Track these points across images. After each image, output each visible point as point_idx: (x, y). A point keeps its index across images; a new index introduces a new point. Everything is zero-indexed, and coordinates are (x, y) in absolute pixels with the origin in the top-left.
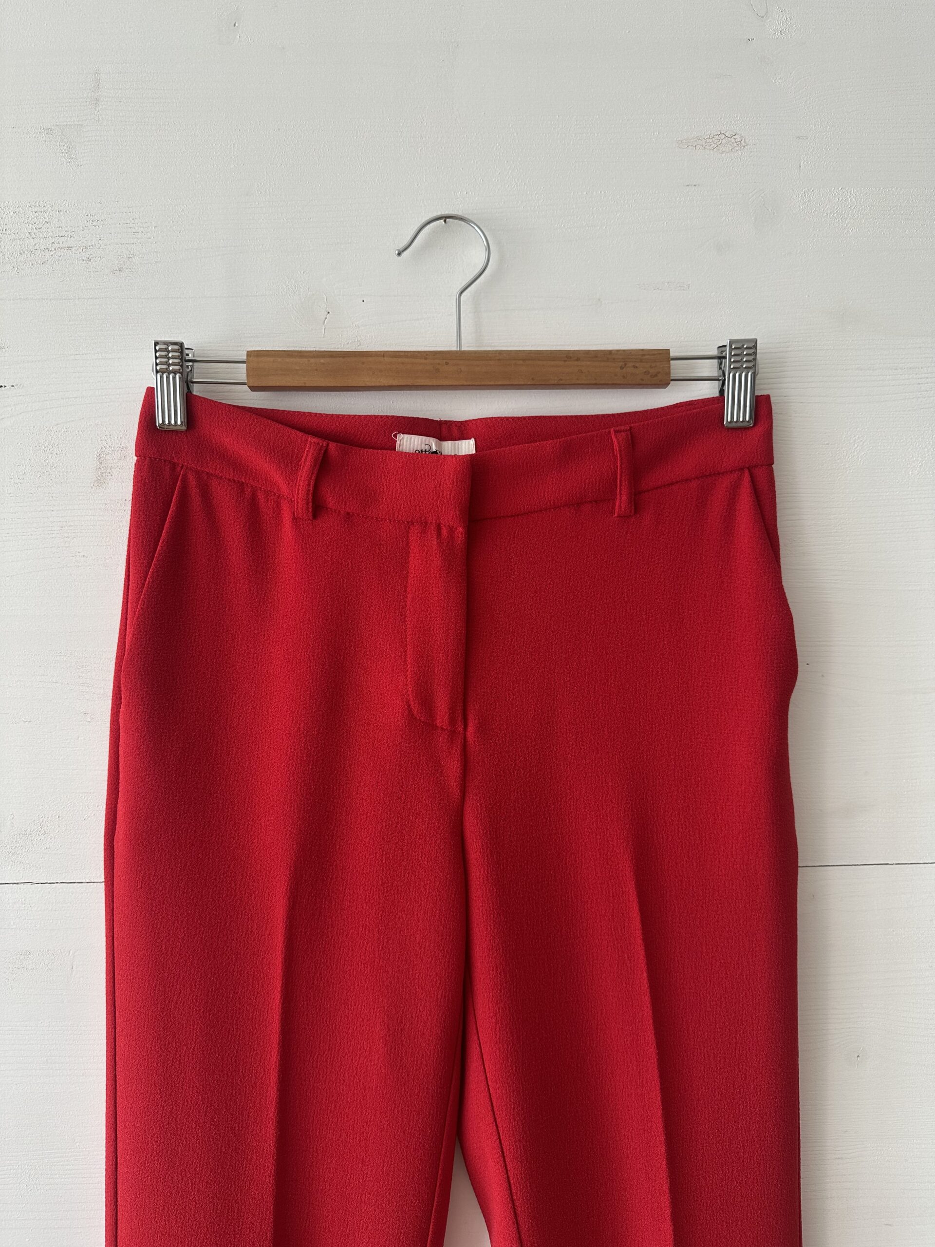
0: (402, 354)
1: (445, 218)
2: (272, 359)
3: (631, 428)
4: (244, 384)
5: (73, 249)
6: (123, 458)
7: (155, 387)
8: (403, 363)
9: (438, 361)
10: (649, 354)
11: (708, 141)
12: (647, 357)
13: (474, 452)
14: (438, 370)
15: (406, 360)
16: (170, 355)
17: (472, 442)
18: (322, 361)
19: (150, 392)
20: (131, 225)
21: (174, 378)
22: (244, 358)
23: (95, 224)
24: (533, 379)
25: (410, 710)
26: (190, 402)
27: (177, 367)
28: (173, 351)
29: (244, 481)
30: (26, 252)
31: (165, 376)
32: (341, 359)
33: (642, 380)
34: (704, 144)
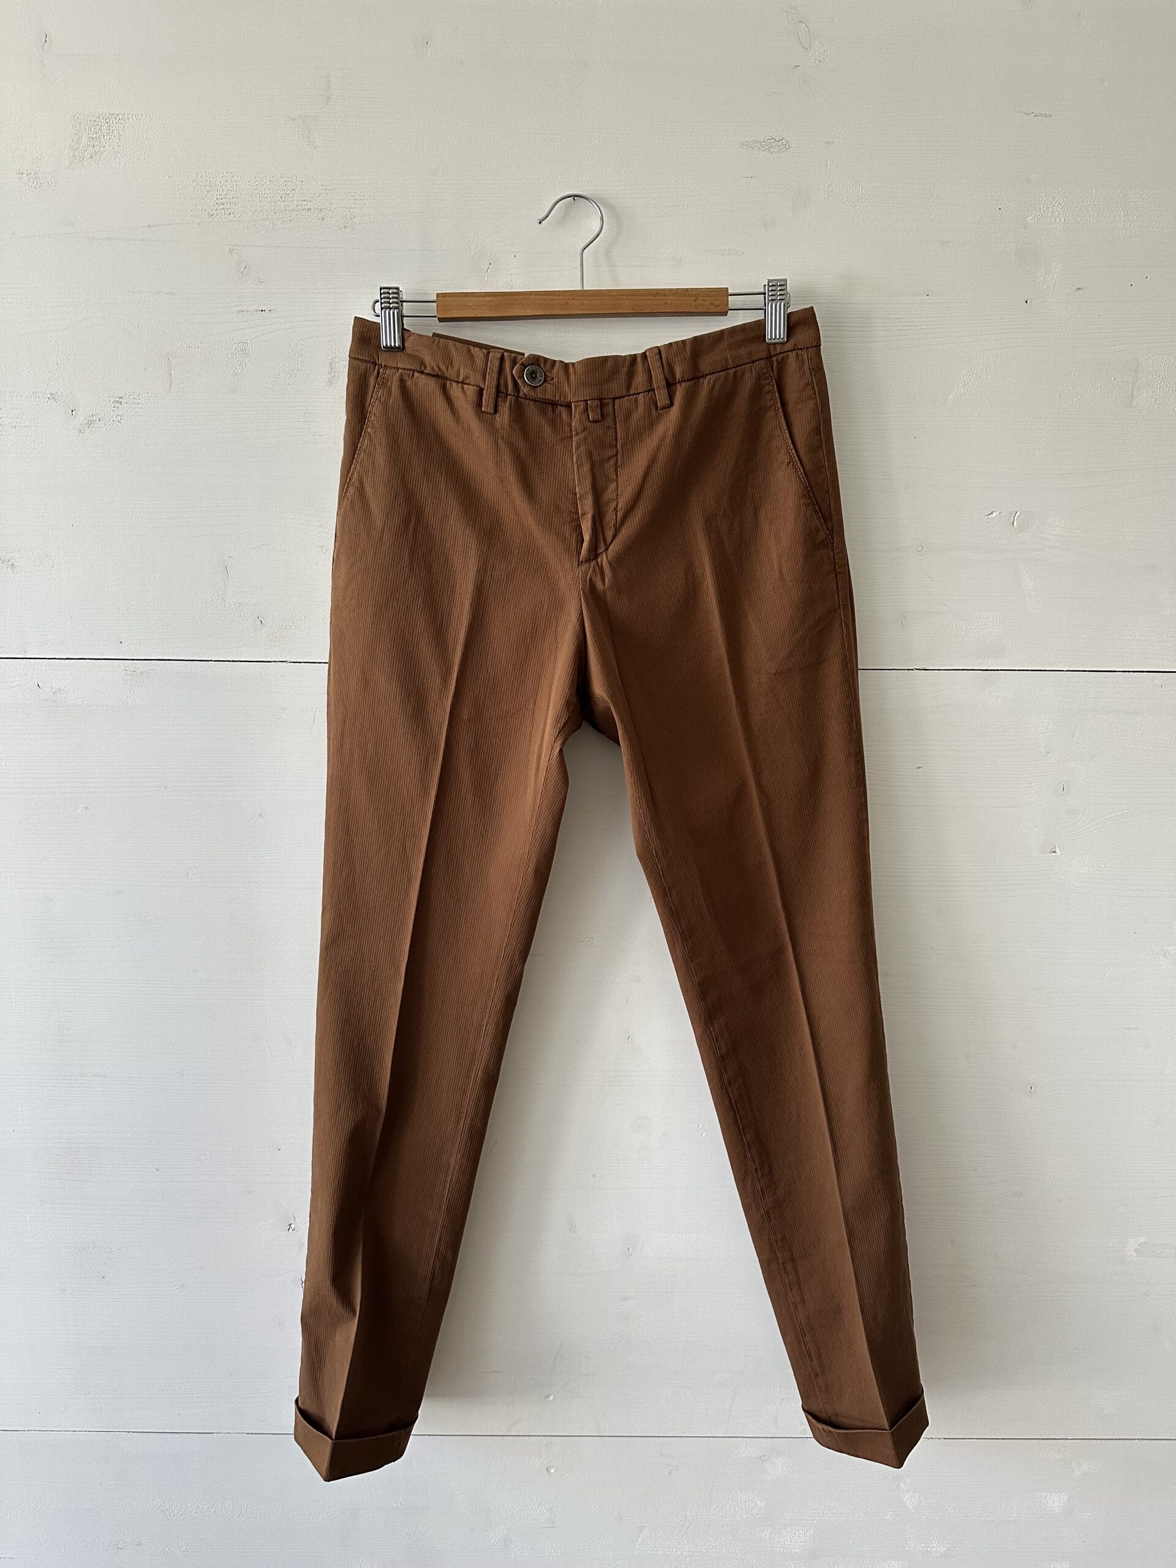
1: (575, 196)
2: (454, 299)
4: (436, 317)
5: (312, 211)
8: (543, 299)
9: (567, 297)
11: (762, 144)
14: (567, 304)
15: (546, 297)
20: (353, 194)
22: (435, 298)
23: (327, 192)
30: (279, 212)
32: (501, 297)
34: (759, 146)
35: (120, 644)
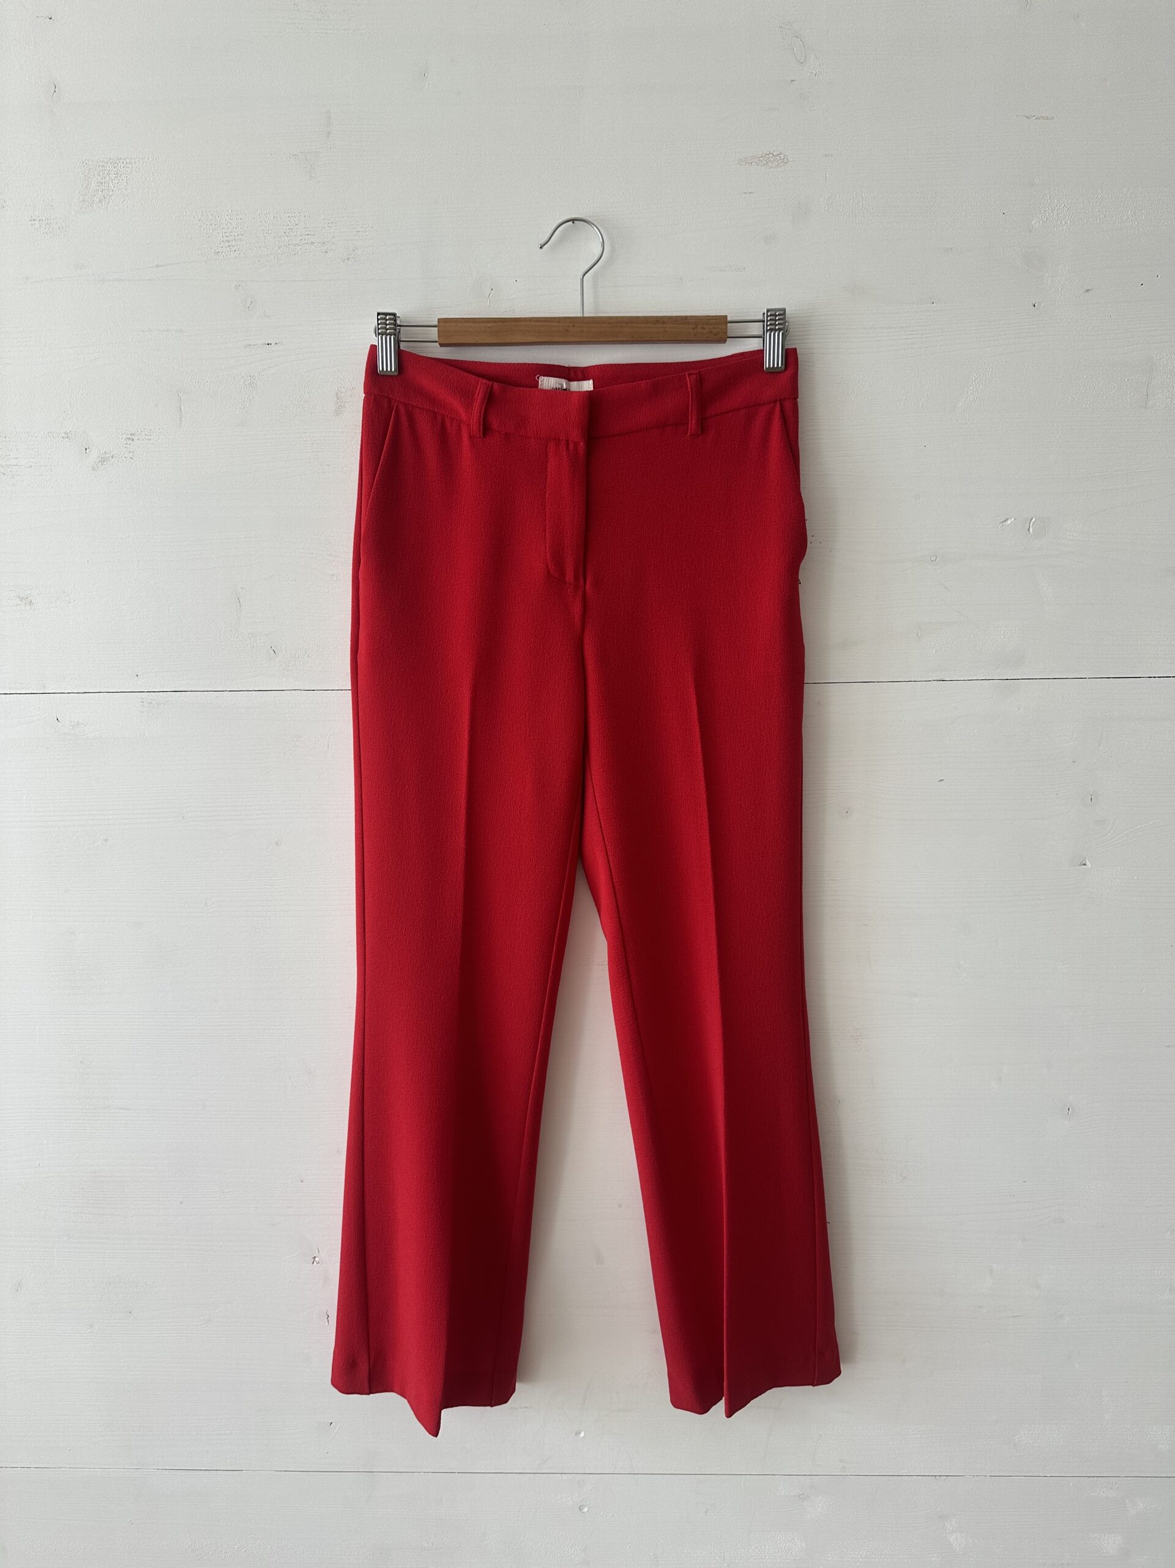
0: (543, 319)
1: (573, 220)
2: (454, 324)
3: (700, 372)
4: (436, 342)
5: (315, 244)
6: (353, 395)
7: (377, 345)
8: (544, 326)
9: (567, 324)
10: (713, 319)
11: (760, 159)
12: (711, 321)
13: (592, 389)
14: (567, 331)
15: (546, 324)
16: (388, 322)
17: (591, 382)
18: (489, 325)
19: (373, 349)
20: (356, 227)
21: (390, 339)
22: (436, 323)
24: (632, 337)
25: (548, 571)
26: (400, 355)
27: (392, 331)
28: (390, 319)
29: (436, 410)
30: (283, 247)
31: (384, 337)
32: (502, 324)
33: (708, 337)
34: (758, 162)
35: (137, 677)
